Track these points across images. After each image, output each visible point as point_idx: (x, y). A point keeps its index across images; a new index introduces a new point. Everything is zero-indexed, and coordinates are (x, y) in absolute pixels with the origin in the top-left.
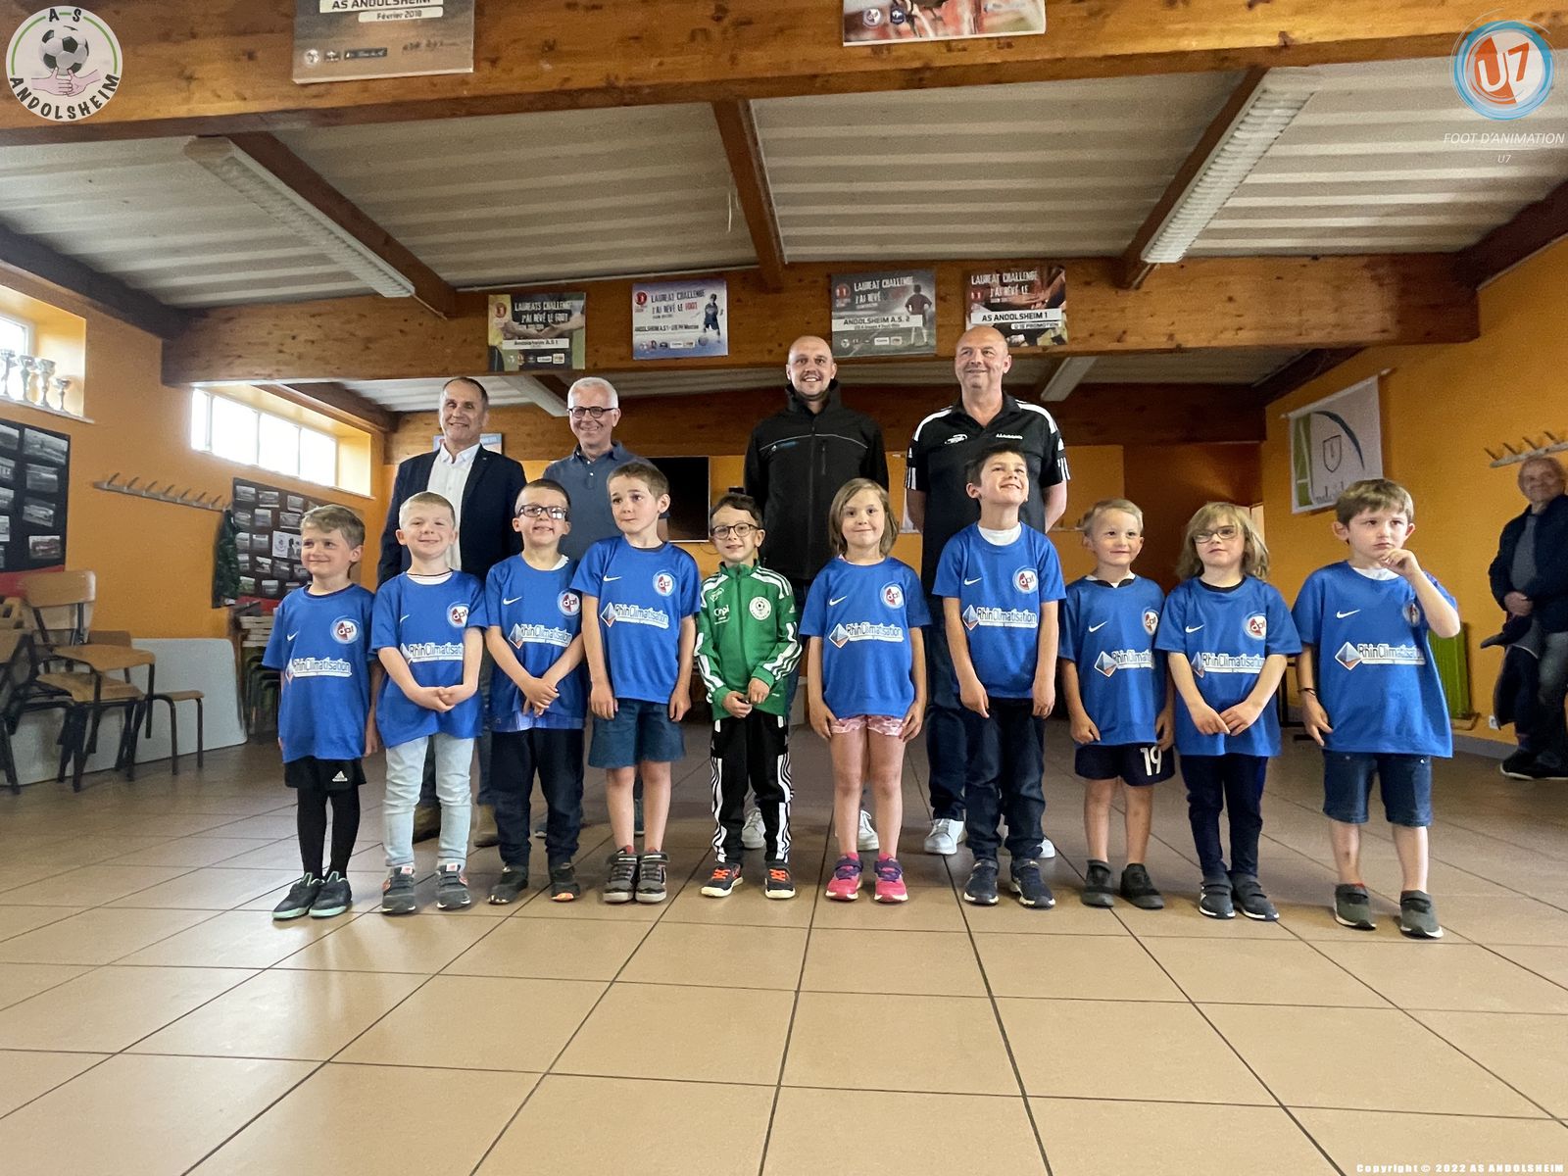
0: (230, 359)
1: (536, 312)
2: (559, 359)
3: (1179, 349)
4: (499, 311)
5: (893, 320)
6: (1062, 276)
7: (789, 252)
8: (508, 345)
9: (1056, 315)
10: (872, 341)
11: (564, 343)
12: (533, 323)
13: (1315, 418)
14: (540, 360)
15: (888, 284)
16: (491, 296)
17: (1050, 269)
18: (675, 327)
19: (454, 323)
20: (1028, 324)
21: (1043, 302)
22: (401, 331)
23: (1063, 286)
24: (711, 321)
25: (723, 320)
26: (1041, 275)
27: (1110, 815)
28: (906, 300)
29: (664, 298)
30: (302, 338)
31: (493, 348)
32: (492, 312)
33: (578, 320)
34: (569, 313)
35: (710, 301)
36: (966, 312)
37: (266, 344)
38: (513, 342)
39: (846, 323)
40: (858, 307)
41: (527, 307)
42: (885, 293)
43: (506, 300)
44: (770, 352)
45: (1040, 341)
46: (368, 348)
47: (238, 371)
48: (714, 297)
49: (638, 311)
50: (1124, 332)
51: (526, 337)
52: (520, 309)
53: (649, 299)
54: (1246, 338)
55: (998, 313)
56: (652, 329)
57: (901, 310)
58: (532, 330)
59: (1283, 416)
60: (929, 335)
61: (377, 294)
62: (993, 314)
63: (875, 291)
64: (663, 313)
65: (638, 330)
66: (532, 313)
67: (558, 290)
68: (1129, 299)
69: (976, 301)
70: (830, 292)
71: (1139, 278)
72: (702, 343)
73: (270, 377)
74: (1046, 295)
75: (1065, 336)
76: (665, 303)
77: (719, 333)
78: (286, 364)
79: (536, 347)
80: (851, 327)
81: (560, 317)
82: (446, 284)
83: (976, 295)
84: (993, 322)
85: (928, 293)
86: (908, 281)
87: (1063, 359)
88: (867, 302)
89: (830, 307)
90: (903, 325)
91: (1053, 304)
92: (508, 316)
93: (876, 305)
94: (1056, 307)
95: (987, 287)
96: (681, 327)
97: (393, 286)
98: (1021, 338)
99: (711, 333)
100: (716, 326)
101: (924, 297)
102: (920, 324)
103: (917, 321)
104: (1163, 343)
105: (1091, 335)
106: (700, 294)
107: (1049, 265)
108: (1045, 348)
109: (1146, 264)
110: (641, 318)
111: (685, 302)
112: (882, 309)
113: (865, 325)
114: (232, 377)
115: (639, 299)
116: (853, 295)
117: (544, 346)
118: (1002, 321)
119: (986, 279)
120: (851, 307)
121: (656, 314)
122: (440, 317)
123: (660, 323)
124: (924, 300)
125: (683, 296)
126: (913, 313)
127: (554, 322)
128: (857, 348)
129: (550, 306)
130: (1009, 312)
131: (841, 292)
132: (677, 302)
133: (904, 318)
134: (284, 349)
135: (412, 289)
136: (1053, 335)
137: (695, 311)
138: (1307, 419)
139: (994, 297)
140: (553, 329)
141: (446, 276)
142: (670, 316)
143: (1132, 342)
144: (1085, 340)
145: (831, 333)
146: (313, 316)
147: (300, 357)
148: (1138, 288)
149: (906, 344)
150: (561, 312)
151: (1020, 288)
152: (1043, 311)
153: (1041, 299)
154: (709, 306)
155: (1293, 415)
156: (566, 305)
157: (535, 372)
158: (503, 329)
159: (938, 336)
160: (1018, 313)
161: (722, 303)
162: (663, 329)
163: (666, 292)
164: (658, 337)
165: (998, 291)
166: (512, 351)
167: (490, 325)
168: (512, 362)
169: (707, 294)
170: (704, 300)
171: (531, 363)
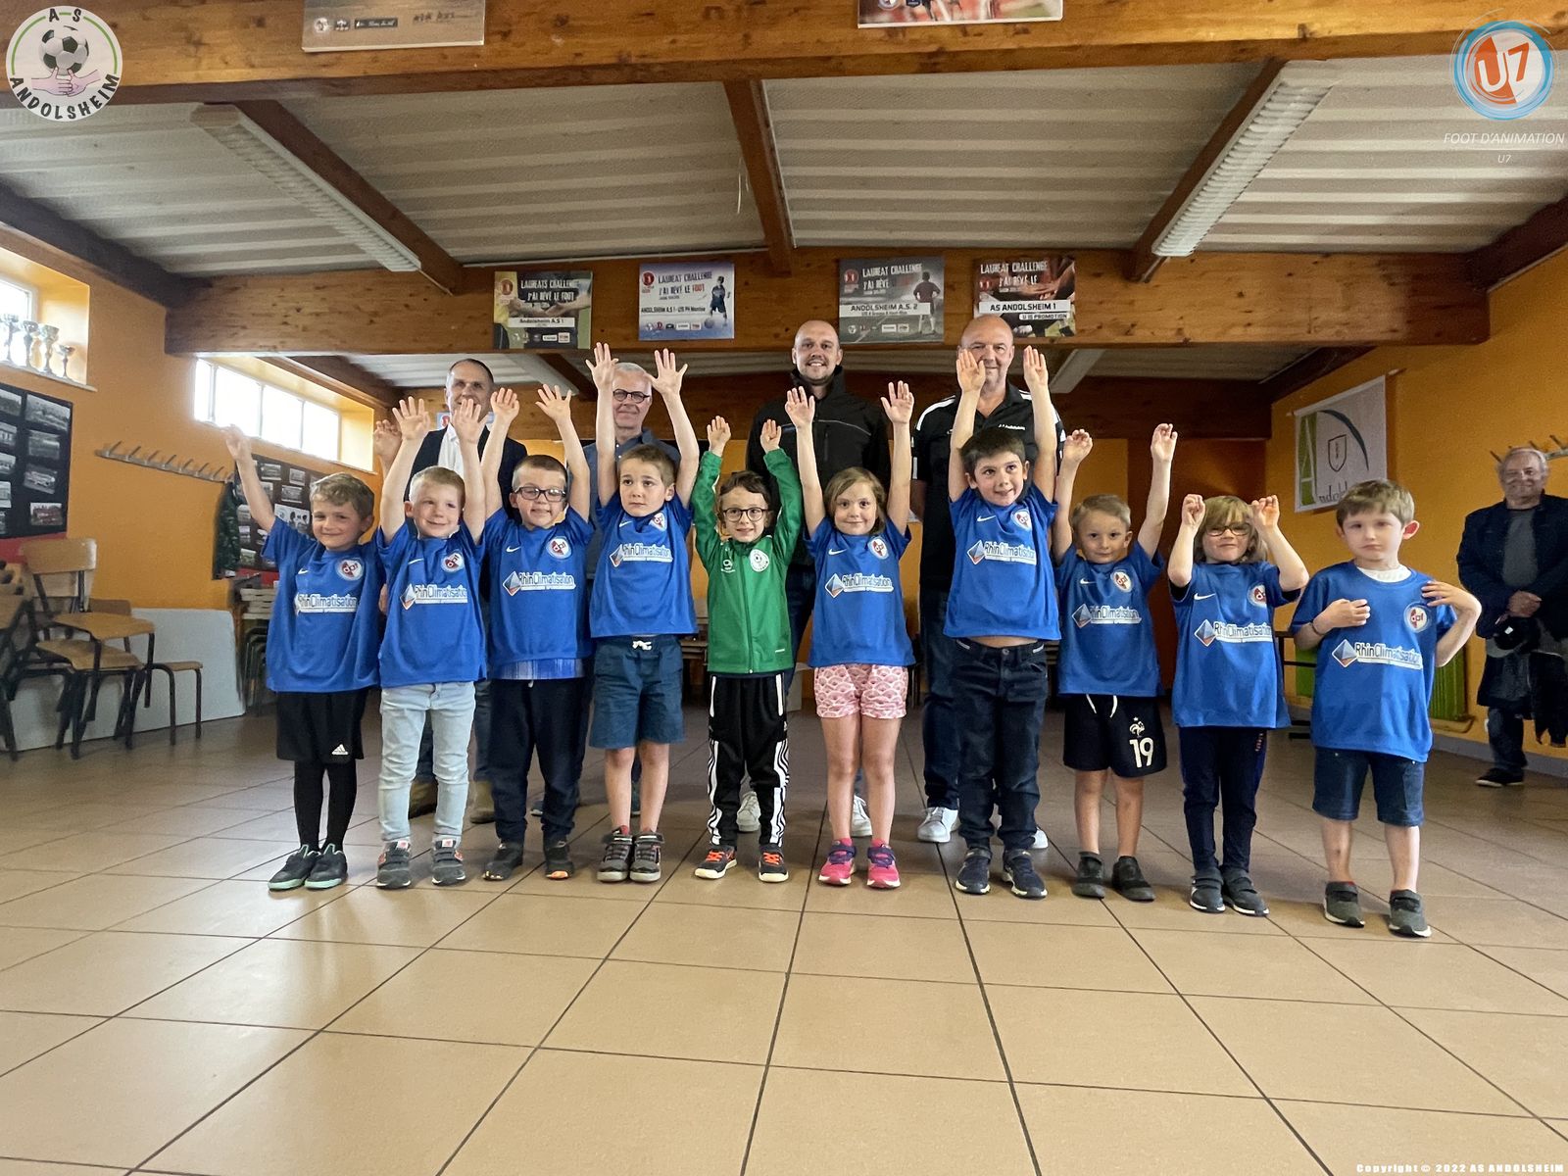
0: (235, 330)
1: (542, 290)
2: (564, 338)
3: (1186, 344)
4: (505, 287)
5: (901, 306)
6: (1072, 267)
7: (798, 236)
8: (514, 323)
9: (1065, 306)
10: (879, 328)
11: (569, 322)
12: (539, 301)
13: (1321, 418)
14: (545, 338)
15: (896, 270)
16: (497, 274)
17: (1060, 260)
18: (681, 309)
19: (460, 298)
20: (1036, 314)
21: (1052, 293)
22: (407, 306)
23: (1072, 277)
24: (718, 304)
25: (729, 303)
26: (1051, 267)
27: (1100, 806)
28: (914, 288)
29: (671, 279)
30: (306, 310)
31: (499, 326)
32: (498, 290)
33: (584, 299)
34: (576, 292)
35: (718, 284)
36: (975, 301)
37: (269, 315)
38: (518, 319)
39: (853, 308)
40: (866, 293)
41: (533, 284)
42: (893, 280)
43: (513, 277)
44: (776, 336)
45: (1049, 332)
46: (372, 321)
47: (242, 343)
48: (721, 279)
50: (1133, 326)
51: (529, 314)
52: (527, 286)
53: (656, 280)
54: (1256, 334)
55: (1007, 303)
56: (657, 310)
57: (909, 297)
58: (538, 308)
59: (1289, 414)
60: (937, 323)
61: (383, 268)
62: (1002, 304)
63: (884, 278)
64: (670, 294)
65: (645, 310)
66: (538, 291)
67: (566, 268)
68: (1138, 292)
69: (984, 290)
70: (838, 275)
71: (1149, 271)
72: (708, 325)
73: (275, 349)
74: (1055, 286)
75: (1073, 328)
77: (725, 316)
78: (290, 336)
79: (542, 325)
80: (858, 314)
81: (567, 296)
82: (452, 259)
83: (985, 284)
84: (1001, 312)
85: (937, 281)
86: (917, 268)
87: (1071, 351)
88: (875, 288)
89: (837, 293)
90: (911, 312)
91: (1062, 294)
92: (515, 293)
93: (883, 291)
94: (1065, 297)
95: (996, 276)
96: (687, 308)
97: (399, 260)
98: (1029, 328)
99: (718, 315)
100: (723, 309)
101: (932, 285)
102: (929, 313)
103: (925, 309)
104: (1169, 337)
105: (1100, 328)
106: (707, 276)
107: (1059, 256)
108: (1052, 340)
109: (1156, 257)
110: (648, 298)
111: (692, 283)
112: (890, 296)
113: (874, 311)
114: (236, 348)
115: (646, 279)
116: (861, 281)
117: (550, 325)
118: (1010, 311)
119: (995, 268)
120: (859, 292)
121: (663, 295)
122: (445, 293)
123: (665, 304)
124: (933, 288)
125: (690, 278)
126: (921, 301)
127: (561, 300)
128: (864, 334)
129: (556, 284)
130: (1018, 303)
131: (850, 277)
132: (683, 283)
133: (912, 306)
134: (288, 320)
135: (419, 264)
136: (1061, 327)
137: (699, 294)
138: (1313, 417)
139: (1003, 287)
140: (560, 308)
141: (454, 251)
142: (678, 297)
143: (1141, 336)
144: (1093, 332)
145: (838, 318)
146: (318, 288)
147: (305, 329)
148: (1147, 281)
149: (913, 332)
150: (568, 290)
151: (1029, 278)
152: (1052, 302)
153: (1051, 289)
154: (715, 289)
155: (1300, 413)
156: (572, 284)
157: (542, 351)
158: (508, 306)
159: (945, 322)
160: (1026, 303)
161: (730, 285)
162: (670, 310)
163: (673, 273)
164: (664, 318)
165: (1007, 281)
166: (515, 330)
167: (496, 302)
168: (518, 340)
169: (716, 276)
170: (712, 282)
171: (536, 342)
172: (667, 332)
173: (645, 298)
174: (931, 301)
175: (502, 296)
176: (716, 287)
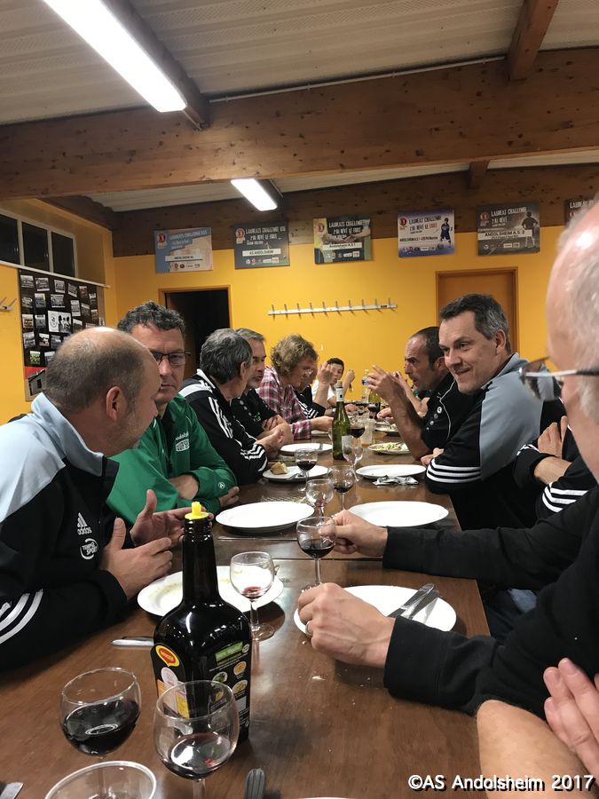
1: (342, 228)
4: (319, 227)
8: (326, 248)
11: (359, 245)
12: (340, 234)
14: (345, 255)
18: (423, 238)
29: (417, 221)
32: (316, 228)
33: (366, 231)
34: (362, 227)
35: (443, 222)
38: (328, 245)
41: (336, 225)
43: (324, 221)
48: (446, 219)
49: (401, 229)
51: (336, 242)
52: (333, 226)
53: (408, 222)
56: (410, 239)
58: (340, 238)
64: (416, 230)
65: (401, 240)
66: (340, 228)
76: (417, 224)
77: (448, 241)
79: (343, 248)
81: (356, 230)
92: (326, 231)
96: (427, 238)
99: (444, 241)
102: (531, 235)
111: (429, 223)
115: (402, 221)
117: (349, 248)
121: (412, 231)
123: (414, 236)
125: (428, 220)
126: (527, 229)
127: (353, 233)
129: (350, 224)
132: (424, 223)
137: (435, 229)
140: (353, 237)
142: (421, 231)
150: (356, 227)
156: (359, 223)
158: (322, 238)
163: (418, 218)
164: (414, 244)
166: (328, 251)
167: (315, 236)
168: (329, 257)
169: (443, 218)
170: (441, 222)
171: (340, 257)
172: (416, 252)
173: (402, 234)
174: (533, 229)
175: (318, 233)
176: (443, 225)
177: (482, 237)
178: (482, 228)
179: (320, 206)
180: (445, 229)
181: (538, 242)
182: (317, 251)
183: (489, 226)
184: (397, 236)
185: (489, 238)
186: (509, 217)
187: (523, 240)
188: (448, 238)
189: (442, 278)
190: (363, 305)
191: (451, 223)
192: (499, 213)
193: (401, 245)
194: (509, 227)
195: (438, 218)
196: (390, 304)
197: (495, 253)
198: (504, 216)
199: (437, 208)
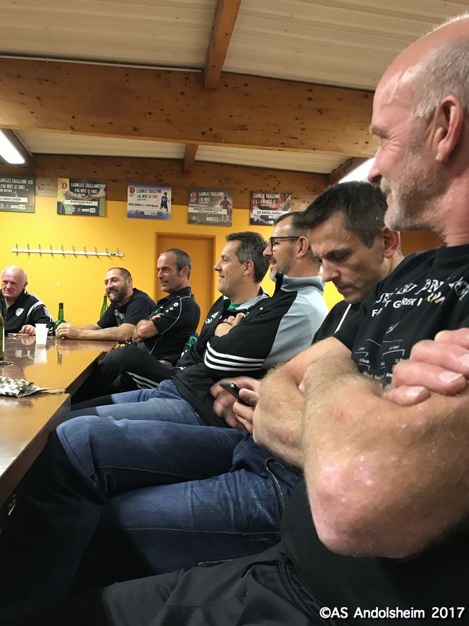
1: (82, 188)
4: (63, 185)
6: (289, 198)
8: (67, 202)
11: (95, 204)
12: (80, 193)
14: (83, 210)
17: (285, 195)
18: (147, 205)
20: (274, 216)
21: (281, 208)
23: (289, 202)
26: (281, 197)
28: (221, 202)
29: (143, 191)
32: (60, 186)
33: (102, 193)
34: (98, 190)
35: (163, 195)
36: (251, 209)
41: (77, 185)
43: (67, 181)
48: (166, 193)
49: (130, 196)
51: (76, 199)
52: (74, 186)
53: (136, 191)
55: (265, 211)
56: (136, 205)
58: (79, 196)
62: (262, 211)
64: (142, 198)
65: (130, 204)
66: (80, 188)
69: (255, 204)
74: (283, 205)
76: (143, 194)
77: (167, 211)
79: (81, 204)
81: (94, 191)
83: (255, 202)
84: (261, 214)
91: (285, 209)
92: (68, 189)
95: (260, 199)
96: (150, 205)
99: (164, 209)
102: (226, 214)
110: (132, 199)
111: (152, 194)
115: (131, 190)
117: (87, 204)
118: (265, 214)
121: (139, 198)
123: (140, 202)
125: (151, 191)
126: (223, 208)
127: (91, 193)
129: (88, 186)
130: (268, 211)
132: (148, 194)
137: (156, 199)
139: (262, 204)
140: (90, 197)
150: (94, 189)
151: (273, 201)
152: (282, 212)
153: (281, 206)
156: (97, 186)
158: (65, 194)
160: (271, 211)
162: (143, 205)
163: (144, 189)
164: (140, 209)
165: (264, 201)
166: (69, 205)
167: (58, 192)
168: (69, 210)
169: (163, 192)
170: (161, 195)
171: (78, 211)
172: (140, 215)
173: (130, 199)
174: (227, 209)
175: (62, 190)
176: (163, 197)
177: (191, 210)
178: (192, 203)
179: (65, 168)
180: (164, 200)
181: (230, 219)
182: (59, 204)
183: (197, 202)
184: (126, 201)
185: (197, 211)
186: (212, 198)
187: (220, 216)
188: (166, 207)
189: (160, 237)
190: (96, 252)
191: (169, 196)
192: (204, 194)
193: (130, 208)
194: (210, 205)
195: (159, 191)
196: (118, 253)
197: (200, 223)
198: (208, 197)
199: (159, 183)
